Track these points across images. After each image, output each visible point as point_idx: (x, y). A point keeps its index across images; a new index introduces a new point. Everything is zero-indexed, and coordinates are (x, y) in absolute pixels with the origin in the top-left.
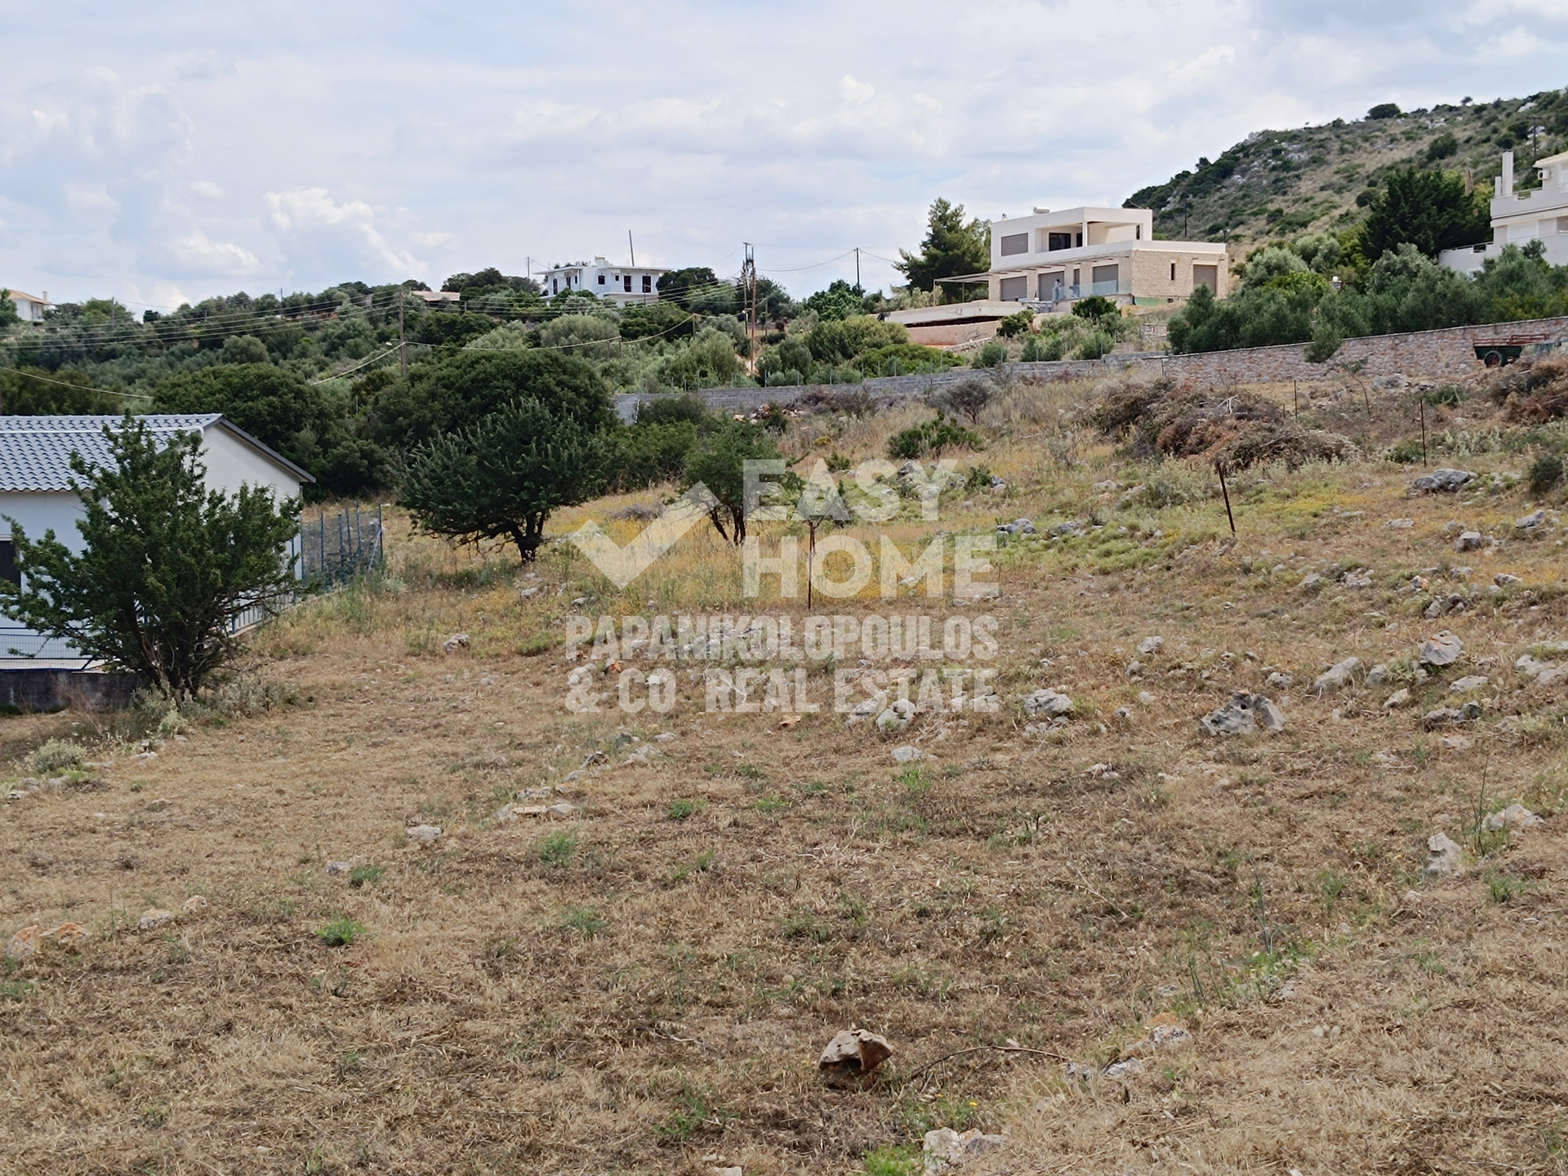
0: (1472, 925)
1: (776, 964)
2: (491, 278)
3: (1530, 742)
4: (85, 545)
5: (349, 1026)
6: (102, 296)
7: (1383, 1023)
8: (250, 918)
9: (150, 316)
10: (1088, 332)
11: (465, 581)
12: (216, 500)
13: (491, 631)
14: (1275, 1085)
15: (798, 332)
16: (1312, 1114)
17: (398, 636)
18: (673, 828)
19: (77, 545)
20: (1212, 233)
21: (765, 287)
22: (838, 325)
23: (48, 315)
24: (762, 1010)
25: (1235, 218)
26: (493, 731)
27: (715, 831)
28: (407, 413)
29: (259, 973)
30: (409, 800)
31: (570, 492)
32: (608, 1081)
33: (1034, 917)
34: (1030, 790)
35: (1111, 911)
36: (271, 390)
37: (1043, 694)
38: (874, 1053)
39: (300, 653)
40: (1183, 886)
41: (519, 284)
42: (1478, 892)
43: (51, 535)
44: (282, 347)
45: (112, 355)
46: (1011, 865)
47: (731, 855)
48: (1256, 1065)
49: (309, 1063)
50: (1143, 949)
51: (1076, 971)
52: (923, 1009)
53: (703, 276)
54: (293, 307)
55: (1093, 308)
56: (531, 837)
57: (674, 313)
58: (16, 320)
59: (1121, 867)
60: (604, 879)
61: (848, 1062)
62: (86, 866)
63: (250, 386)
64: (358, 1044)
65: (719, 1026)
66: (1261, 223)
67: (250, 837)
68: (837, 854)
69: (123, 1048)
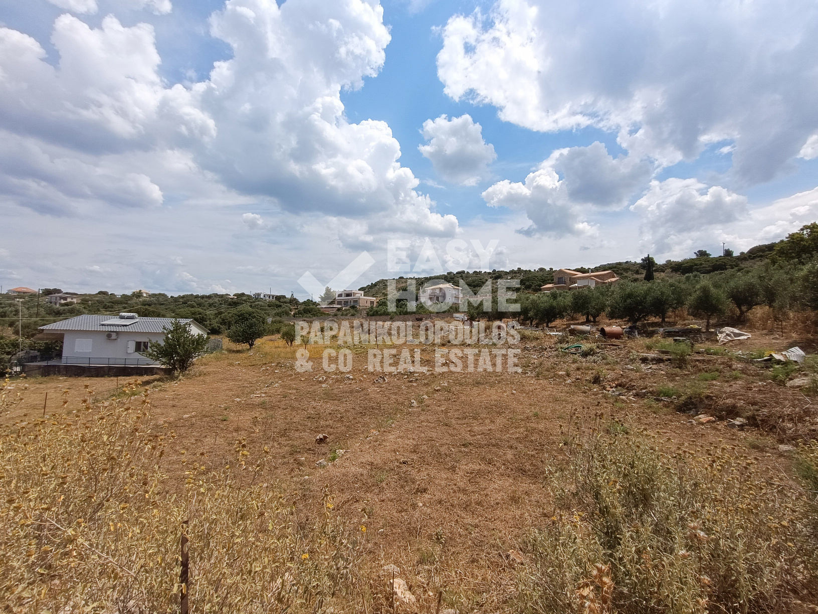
0: (419, 415)
1: (306, 423)
2: (243, 294)
3: (425, 385)
4: (165, 343)
5: (230, 436)
6: (162, 292)
7: (407, 430)
8: (205, 416)
9: (172, 297)
10: (352, 311)
11: (238, 352)
12: (193, 336)
13: (244, 361)
14: (393, 440)
15: (301, 308)
16: (399, 444)
17: (226, 361)
18: (284, 399)
19: (163, 344)
20: (373, 296)
21: (295, 299)
22: (308, 307)
23: (149, 295)
24: (305, 431)
25: (377, 293)
26: (246, 380)
27: (292, 399)
28: (227, 319)
29: (210, 426)
30: (230, 393)
31: (260, 335)
32: (279, 444)
33: (349, 414)
34: (346, 392)
35: (361, 413)
36: (200, 314)
37: (348, 376)
38: (325, 437)
39: (205, 365)
40: (373, 409)
41: (248, 295)
42: (420, 409)
43: (157, 341)
44: (200, 305)
45: (162, 304)
46: (344, 405)
47: (296, 404)
48: (389, 437)
49: (223, 442)
50: (367, 419)
51: (357, 423)
52: (332, 430)
53: (284, 297)
54: (203, 297)
55: (353, 307)
56: (258, 400)
57: (278, 303)
58: (143, 296)
59: (362, 405)
60: (272, 408)
61: (321, 439)
62: (165, 406)
63: (196, 313)
64: (231, 439)
65: (297, 434)
66: (381, 294)
67: (199, 401)
68: (314, 404)
69: (185, 441)
